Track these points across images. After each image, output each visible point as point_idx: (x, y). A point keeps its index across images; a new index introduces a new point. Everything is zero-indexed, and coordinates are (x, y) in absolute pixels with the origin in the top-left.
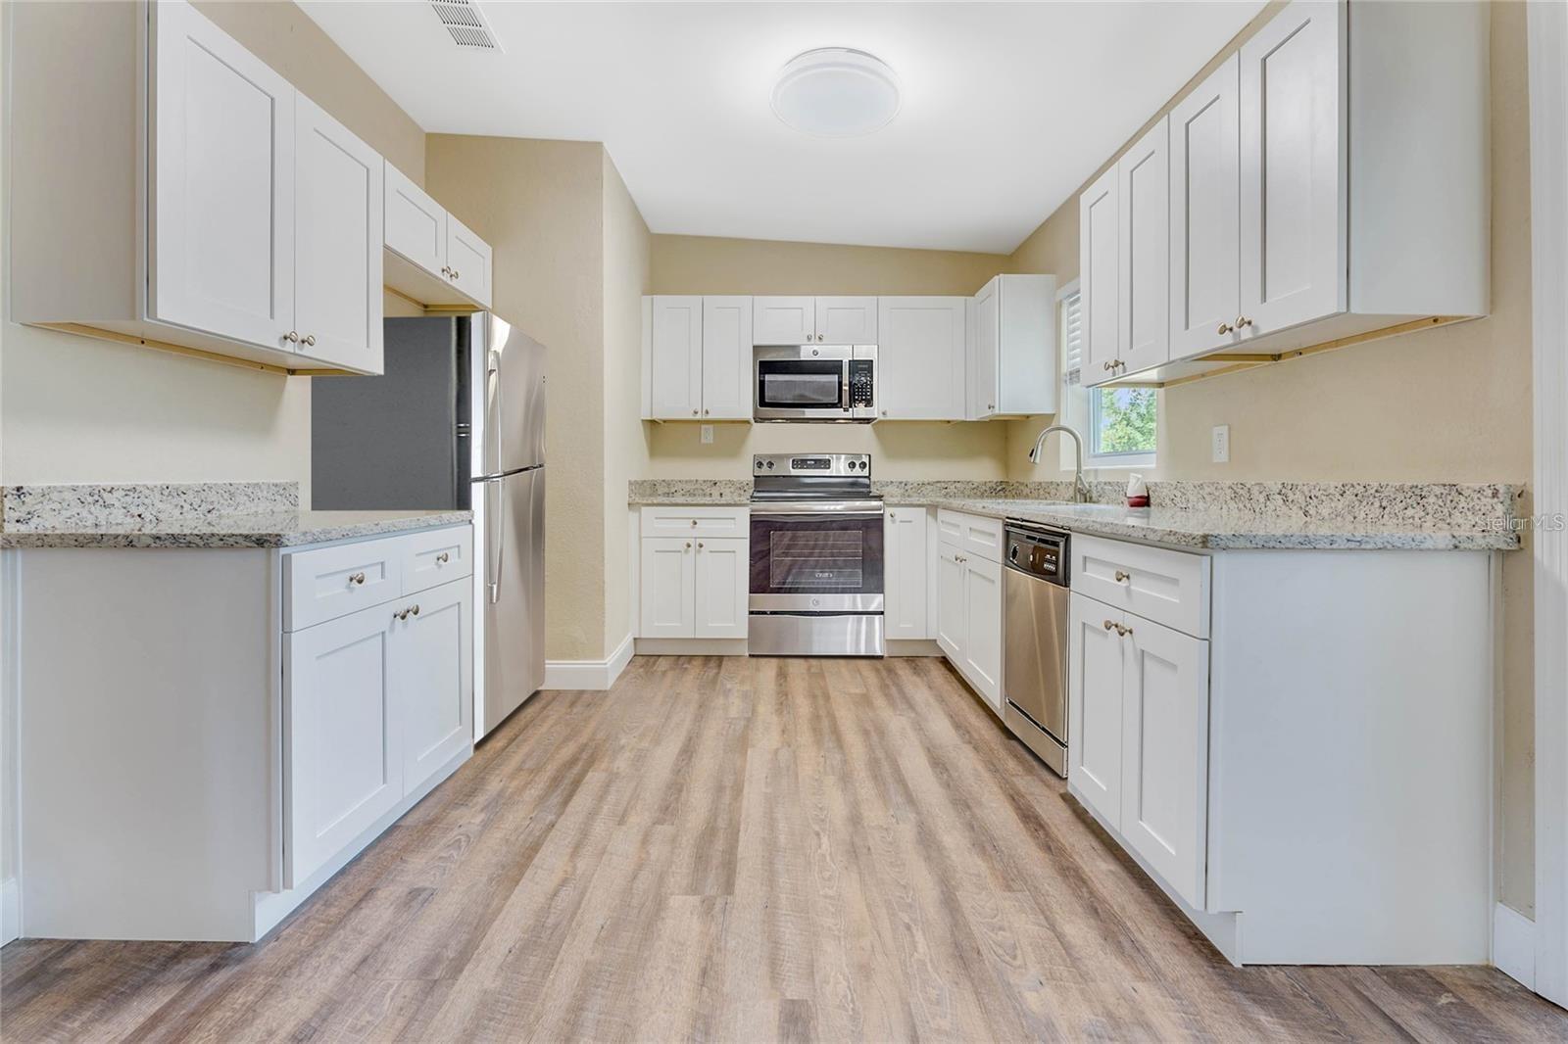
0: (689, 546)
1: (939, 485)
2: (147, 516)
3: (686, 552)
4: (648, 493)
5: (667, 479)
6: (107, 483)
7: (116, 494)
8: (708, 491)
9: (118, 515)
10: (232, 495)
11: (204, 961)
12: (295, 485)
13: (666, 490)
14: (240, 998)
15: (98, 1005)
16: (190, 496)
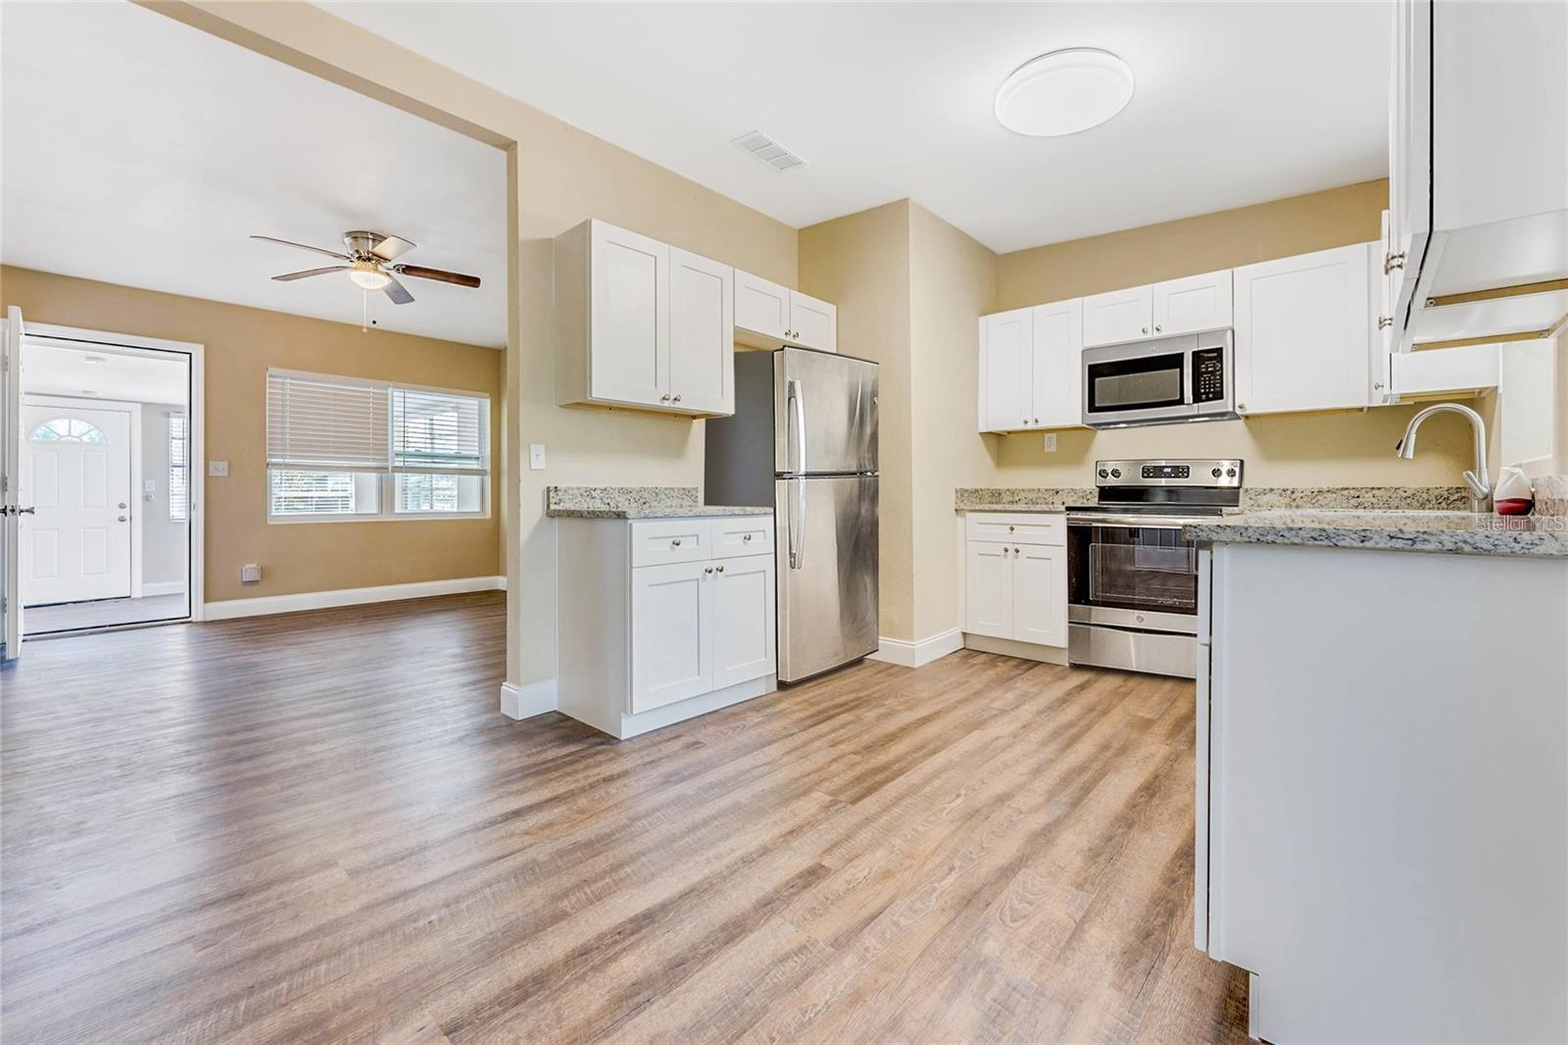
0: (1006, 550)
1: (1346, 492)
2: (612, 504)
3: (1005, 556)
4: (977, 500)
5: (1011, 488)
6: (593, 487)
7: (598, 492)
8: (1050, 500)
9: (598, 502)
10: (657, 494)
11: (599, 740)
12: (696, 489)
13: (1011, 499)
14: (601, 757)
15: (560, 742)
16: (634, 494)
